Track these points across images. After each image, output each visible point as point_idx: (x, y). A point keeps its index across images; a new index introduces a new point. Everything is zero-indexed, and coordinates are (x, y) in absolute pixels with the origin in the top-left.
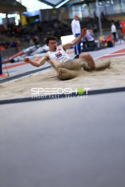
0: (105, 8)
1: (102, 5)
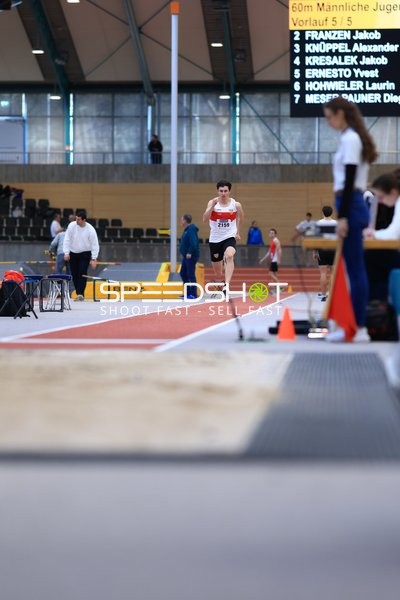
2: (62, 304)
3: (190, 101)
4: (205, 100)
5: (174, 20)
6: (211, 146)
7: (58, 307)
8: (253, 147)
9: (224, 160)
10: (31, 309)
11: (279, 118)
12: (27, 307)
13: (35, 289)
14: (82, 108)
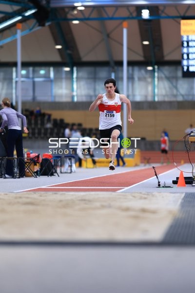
0: (34, 83)
1: (27, 76)
2: (71, 170)
3: (133, 70)
4: (140, 70)
5: (125, 31)
6: (143, 92)
7: (69, 171)
8: (164, 92)
9: (150, 99)
10: (56, 172)
11: (176, 78)
12: (54, 171)
13: (58, 162)
14: (81, 74)
